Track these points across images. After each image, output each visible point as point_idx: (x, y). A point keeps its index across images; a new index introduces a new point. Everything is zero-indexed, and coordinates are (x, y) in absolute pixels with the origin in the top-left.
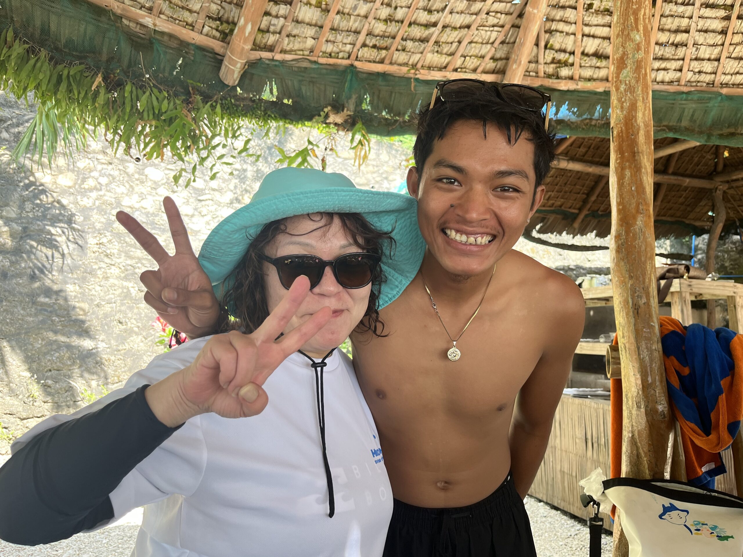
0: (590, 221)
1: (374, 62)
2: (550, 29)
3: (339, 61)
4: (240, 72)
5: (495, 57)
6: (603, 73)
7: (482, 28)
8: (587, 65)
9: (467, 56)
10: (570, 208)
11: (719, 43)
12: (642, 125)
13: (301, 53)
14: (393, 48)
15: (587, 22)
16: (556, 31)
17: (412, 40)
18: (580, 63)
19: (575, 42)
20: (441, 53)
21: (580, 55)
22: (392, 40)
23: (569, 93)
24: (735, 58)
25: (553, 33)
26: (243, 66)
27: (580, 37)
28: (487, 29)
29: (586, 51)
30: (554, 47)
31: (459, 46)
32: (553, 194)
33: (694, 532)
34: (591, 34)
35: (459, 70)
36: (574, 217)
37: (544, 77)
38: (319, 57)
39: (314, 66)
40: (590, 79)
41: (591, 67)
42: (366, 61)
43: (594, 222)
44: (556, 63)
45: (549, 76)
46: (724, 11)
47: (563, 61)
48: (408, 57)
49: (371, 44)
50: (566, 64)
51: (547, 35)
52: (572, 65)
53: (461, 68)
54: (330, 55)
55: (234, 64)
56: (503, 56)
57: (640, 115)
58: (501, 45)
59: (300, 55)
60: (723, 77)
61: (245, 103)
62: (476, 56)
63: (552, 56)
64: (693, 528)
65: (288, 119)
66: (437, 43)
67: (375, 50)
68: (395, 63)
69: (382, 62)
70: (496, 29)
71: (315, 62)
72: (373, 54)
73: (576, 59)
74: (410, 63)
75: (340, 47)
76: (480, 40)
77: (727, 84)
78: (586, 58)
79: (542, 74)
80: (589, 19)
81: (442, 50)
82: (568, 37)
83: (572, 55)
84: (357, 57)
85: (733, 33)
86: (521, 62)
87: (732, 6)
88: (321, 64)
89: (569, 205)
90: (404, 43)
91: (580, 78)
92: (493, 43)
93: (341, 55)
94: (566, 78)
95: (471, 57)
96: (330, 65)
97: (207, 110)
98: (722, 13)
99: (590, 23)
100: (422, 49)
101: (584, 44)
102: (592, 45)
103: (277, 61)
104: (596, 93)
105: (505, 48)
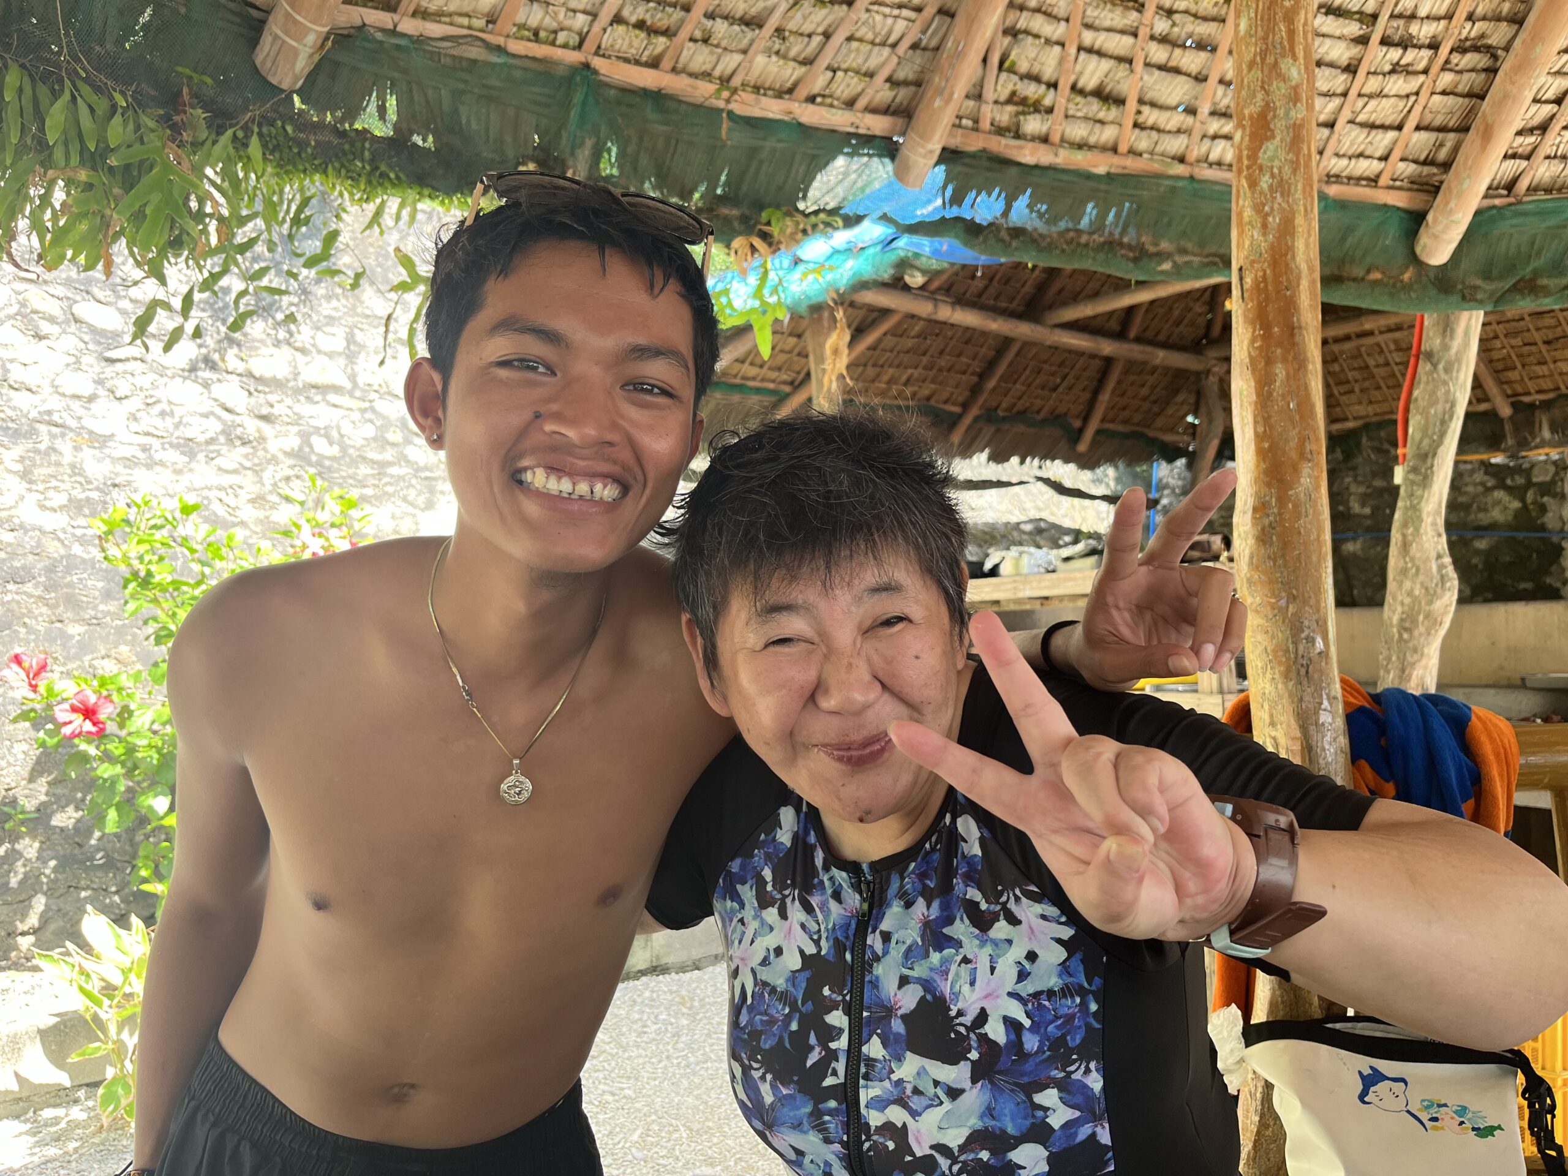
0: (981, 429)
1: (637, 62)
2: (1013, 28)
3: (558, 53)
4: (311, 56)
5: (895, 77)
6: (1107, 134)
7: (876, 8)
8: (1079, 114)
9: (839, 69)
10: (946, 402)
11: (1339, 91)
12: (1304, 266)
13: (465, 21)
14: (683, 34)
15: (1089, 21)
16: (1027, 32)
17: (726, 18)
18: (1067, 109)
19: (1061, 61)
20: (785, 57)
21: (1067, 90)
22: (683, 13)
23: (1036, 172)
24: (1363, 125)
25: (1020, 36)
26: (320, 42)
27: (1073, 51)
28: (887, 10)
29: (1080, 85)
30: (1016, 68)
31: (825, 44)
32: (916, 373)
33: (1428, 1124)
34: (1096, 47)
35: (819, 100)
36: (953, 422)
37: (990, 132)
38: (508, 36)
39: (495, 59)
40: (1081, 146)
41: (1086, 118)
42: (618, 58)
43: (988, 431)
44: (1016, 104)
45: (1000, 131)
46: (1358, 25)
47: (1031, 102)
48: (714, 58)
49: (633, 19)
50: (1036, 107)
51: (1007, 40)
52: (1050, 110)
53: (824, 96)
54: (536, 34)
55: (300, 33)
56: (911, 77)
57: (1300, 245)
58: (911, 52)
59: (462, 27)
60: (1334, 160)
61: (320, 138)
62: (857, 72)
63: (1010, 87)
64: (1424, 1117)
65: (427, 186)
66: (779, 31)
67: (643, 35)
68: (683, 71)
69: (654, 63)
70: (905, 13)
71: (500, 49)
72: (636, 43)
73: (1060, 99)
74: (717, 73)
75: (561, 16)
76: (870, 36)
77: (1337, 176)
78: (1079, 99)
79: (986, 125)
80: (1096, 14)
81: (788, 49)
82: (1048, 48)
83: (1052, 90)
84: (599, 47)
85: (1369, 73)
86: (952, 94)
87: (1375, 17)
88: (514, 56)
89: (945, 395)
90: (709, 24)
91: (1063, 140)
92: (894, 46)
93: (561, 38)
94: (1033, 139)
95: (846, 71)
96: (534, 59)
97: (225, 147)
98: (1354, 28)
99: (1097, 22)
100: (746, 42)
101: (1078, 68)
102: (1093, 73)
103: (404, 35)
104: (1089, 176)
105: (918, 58)
